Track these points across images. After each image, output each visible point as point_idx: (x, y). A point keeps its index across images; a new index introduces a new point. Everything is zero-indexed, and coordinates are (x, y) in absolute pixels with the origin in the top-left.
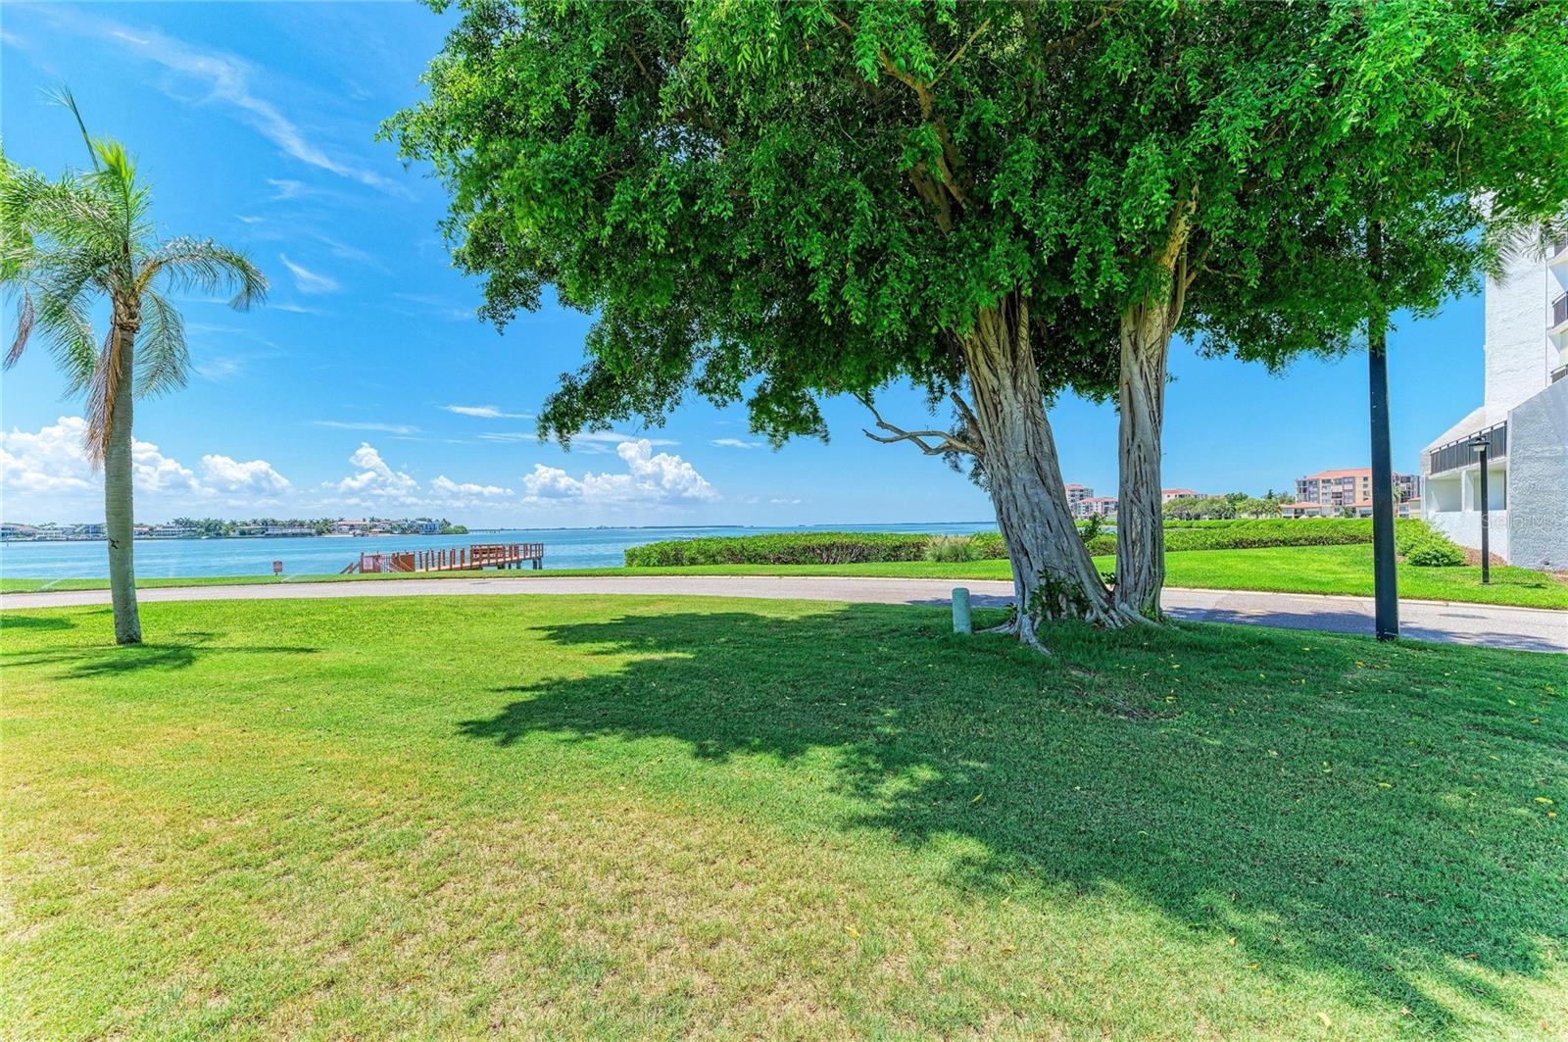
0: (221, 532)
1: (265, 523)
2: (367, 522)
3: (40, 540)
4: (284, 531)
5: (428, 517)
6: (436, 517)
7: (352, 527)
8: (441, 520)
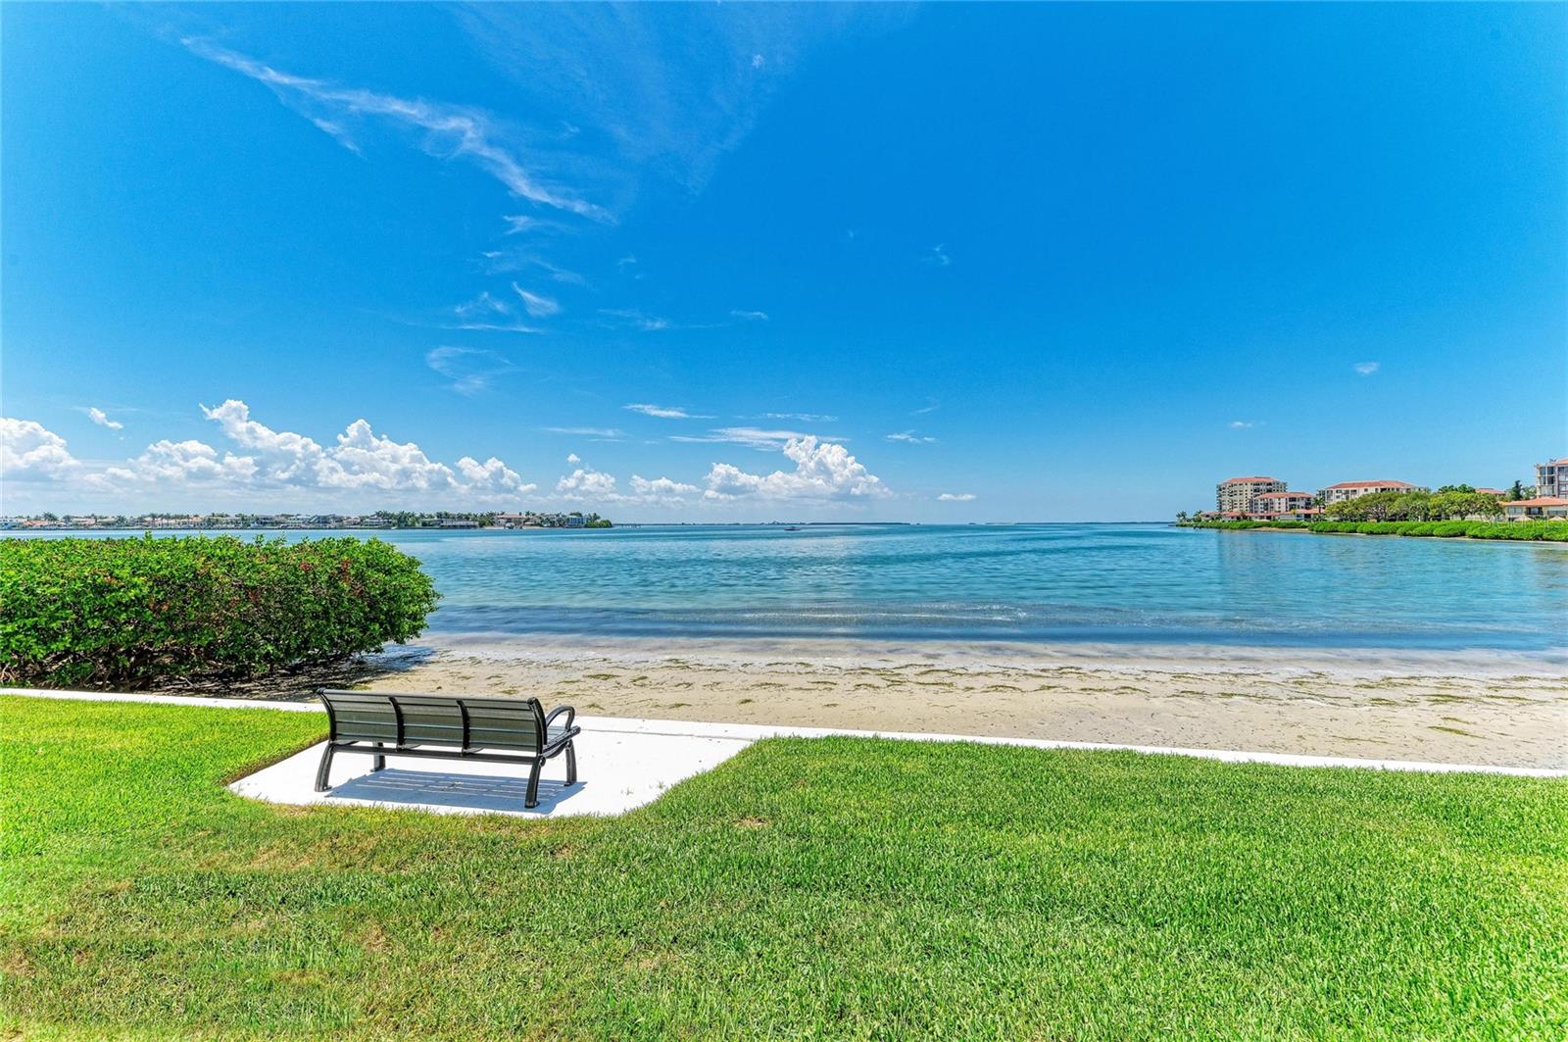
1: (440, 516)
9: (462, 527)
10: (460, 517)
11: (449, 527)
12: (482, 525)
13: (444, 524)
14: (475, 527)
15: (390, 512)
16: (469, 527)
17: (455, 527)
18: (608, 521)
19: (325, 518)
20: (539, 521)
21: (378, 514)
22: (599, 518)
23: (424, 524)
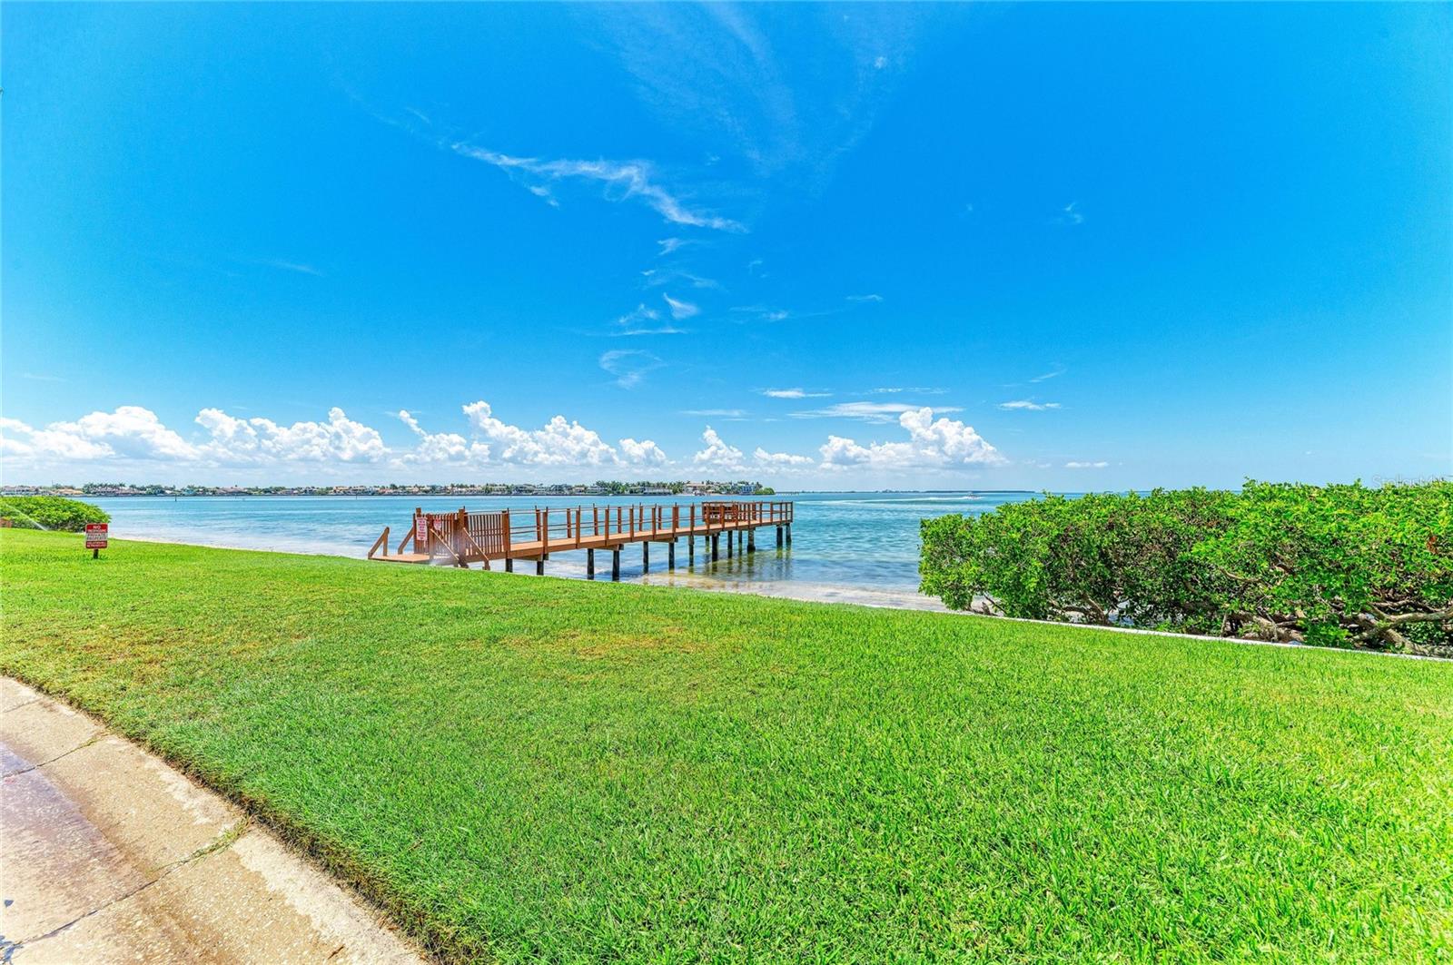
0: (620, 491)
1: (643, 484)
2: (705, 484)
3: (536, 494)
4: (654, 491)
5: (746, 481)
6: (752, 481)
7: (695, 488)
8: (755, 483)
9: (660, 494)
10: (658, 485)
11: (651, 494)
12: (675, 492)
13: (646, 491)
14: (669, 494)
15: (606, 482)
16: (665, 494)
17: (654, 494)
18: (771, 489)
19: (560, 486)
20: (718, 489)
21: (598, 483)
22: (761, 487)
23: (631, 492)
